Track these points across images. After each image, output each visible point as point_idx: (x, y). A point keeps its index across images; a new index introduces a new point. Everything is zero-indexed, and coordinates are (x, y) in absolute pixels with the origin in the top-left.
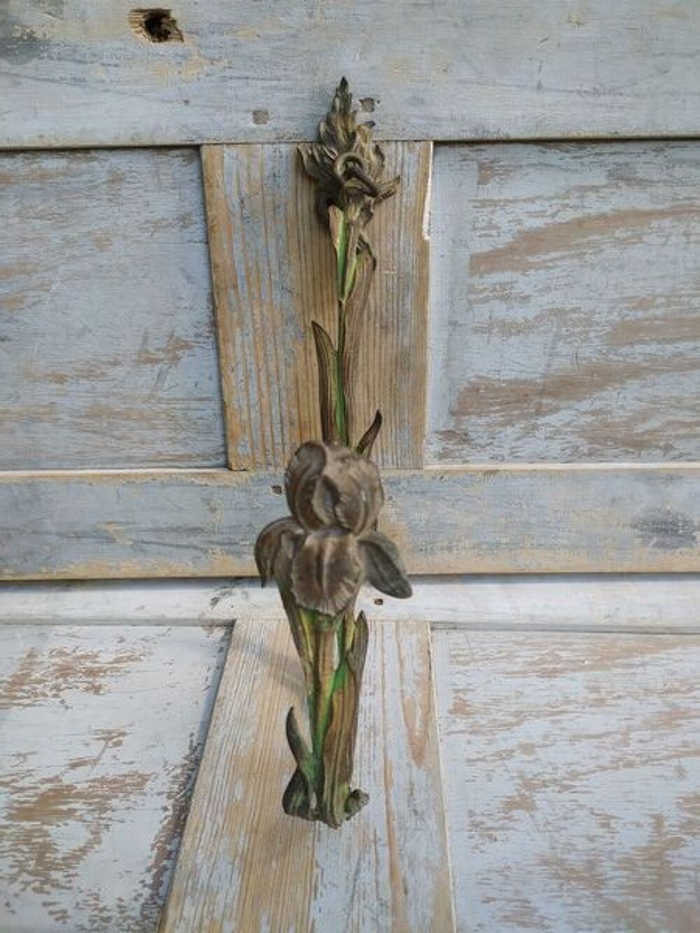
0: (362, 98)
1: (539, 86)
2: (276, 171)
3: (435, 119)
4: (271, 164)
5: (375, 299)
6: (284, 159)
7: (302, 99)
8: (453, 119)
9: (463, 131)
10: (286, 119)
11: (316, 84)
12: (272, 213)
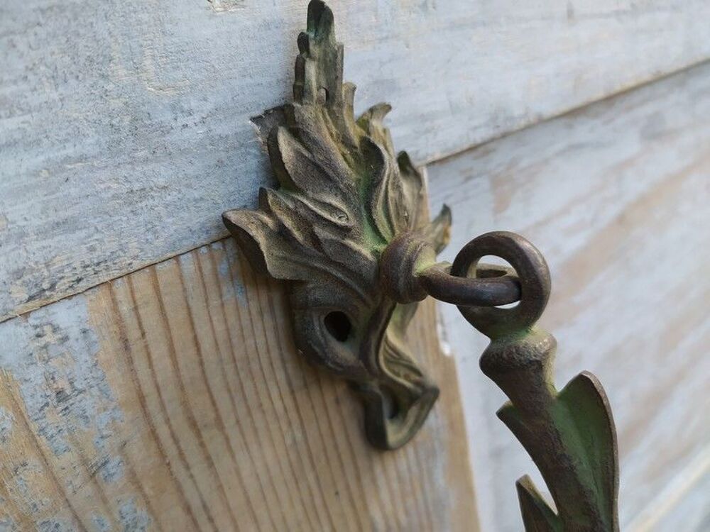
0: (257, 113)
1: (570, 14)
2: (62, 384)
3: (423, 118)
4: (36, 374)
5: (382, 507)
6: (76, 344)
7: (82, 158)
8: (454, 109)
9: (475, 128)
10: (42, 233)
11: (116, 104)
12: (89, 489)
